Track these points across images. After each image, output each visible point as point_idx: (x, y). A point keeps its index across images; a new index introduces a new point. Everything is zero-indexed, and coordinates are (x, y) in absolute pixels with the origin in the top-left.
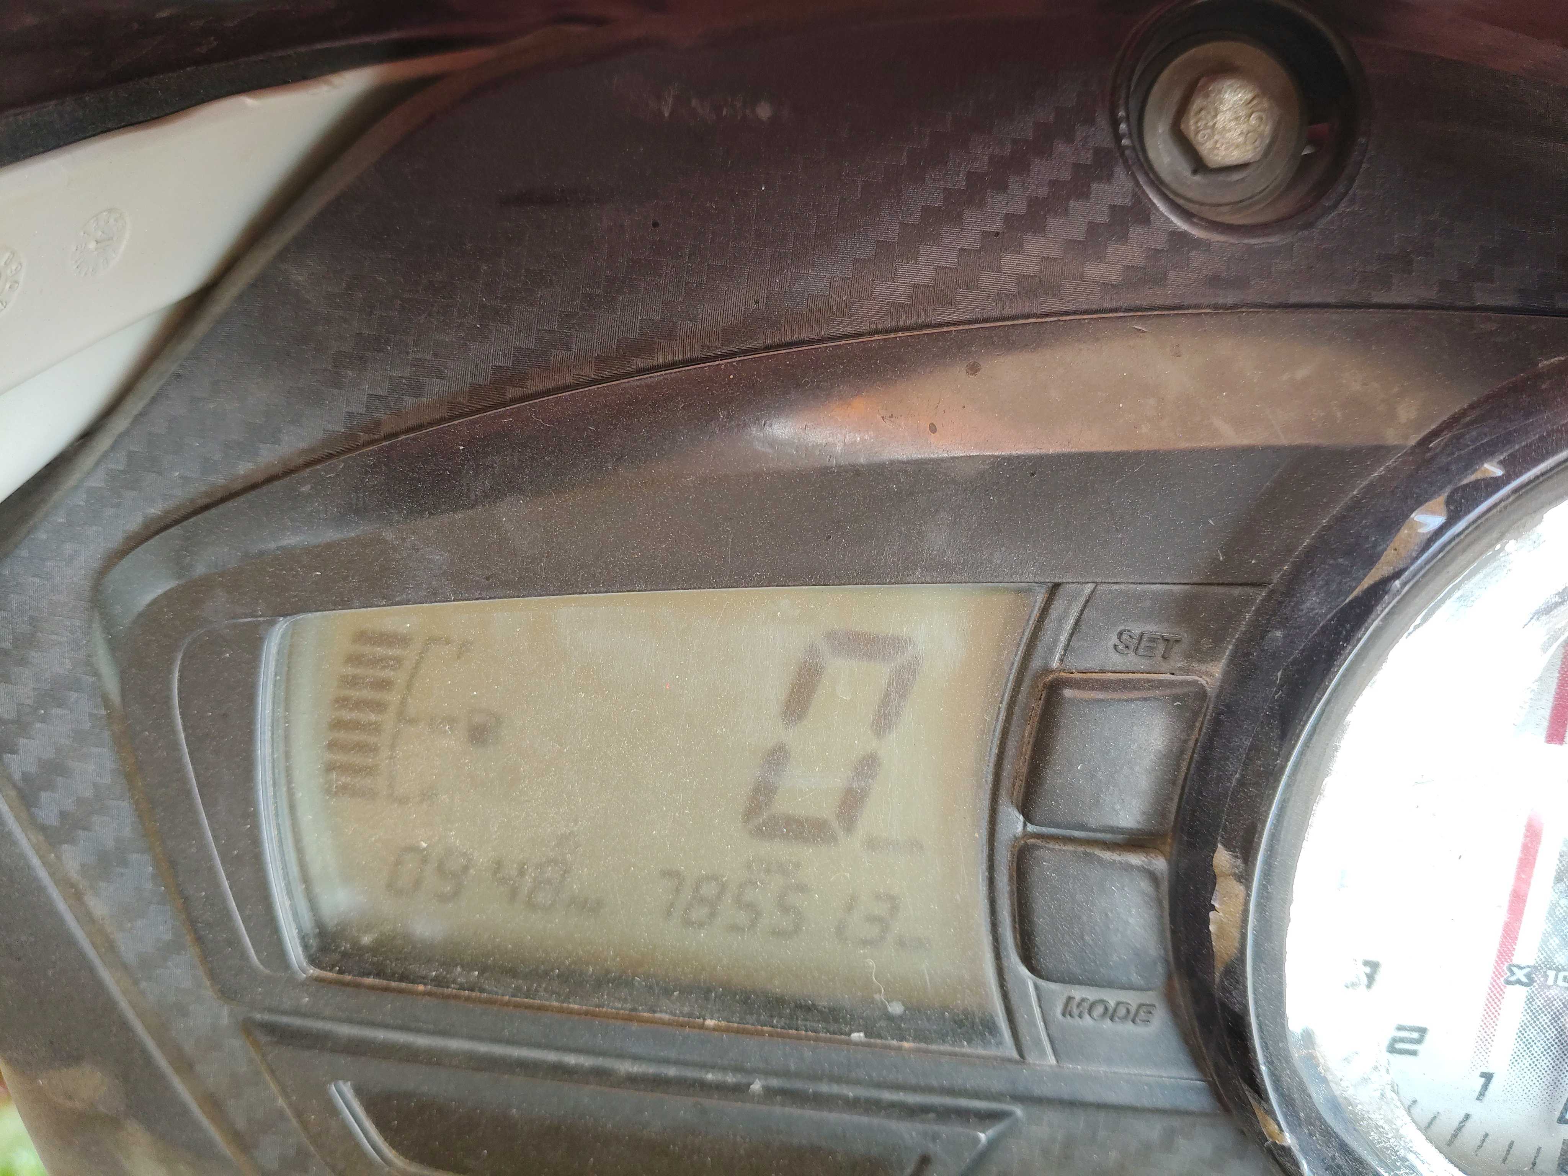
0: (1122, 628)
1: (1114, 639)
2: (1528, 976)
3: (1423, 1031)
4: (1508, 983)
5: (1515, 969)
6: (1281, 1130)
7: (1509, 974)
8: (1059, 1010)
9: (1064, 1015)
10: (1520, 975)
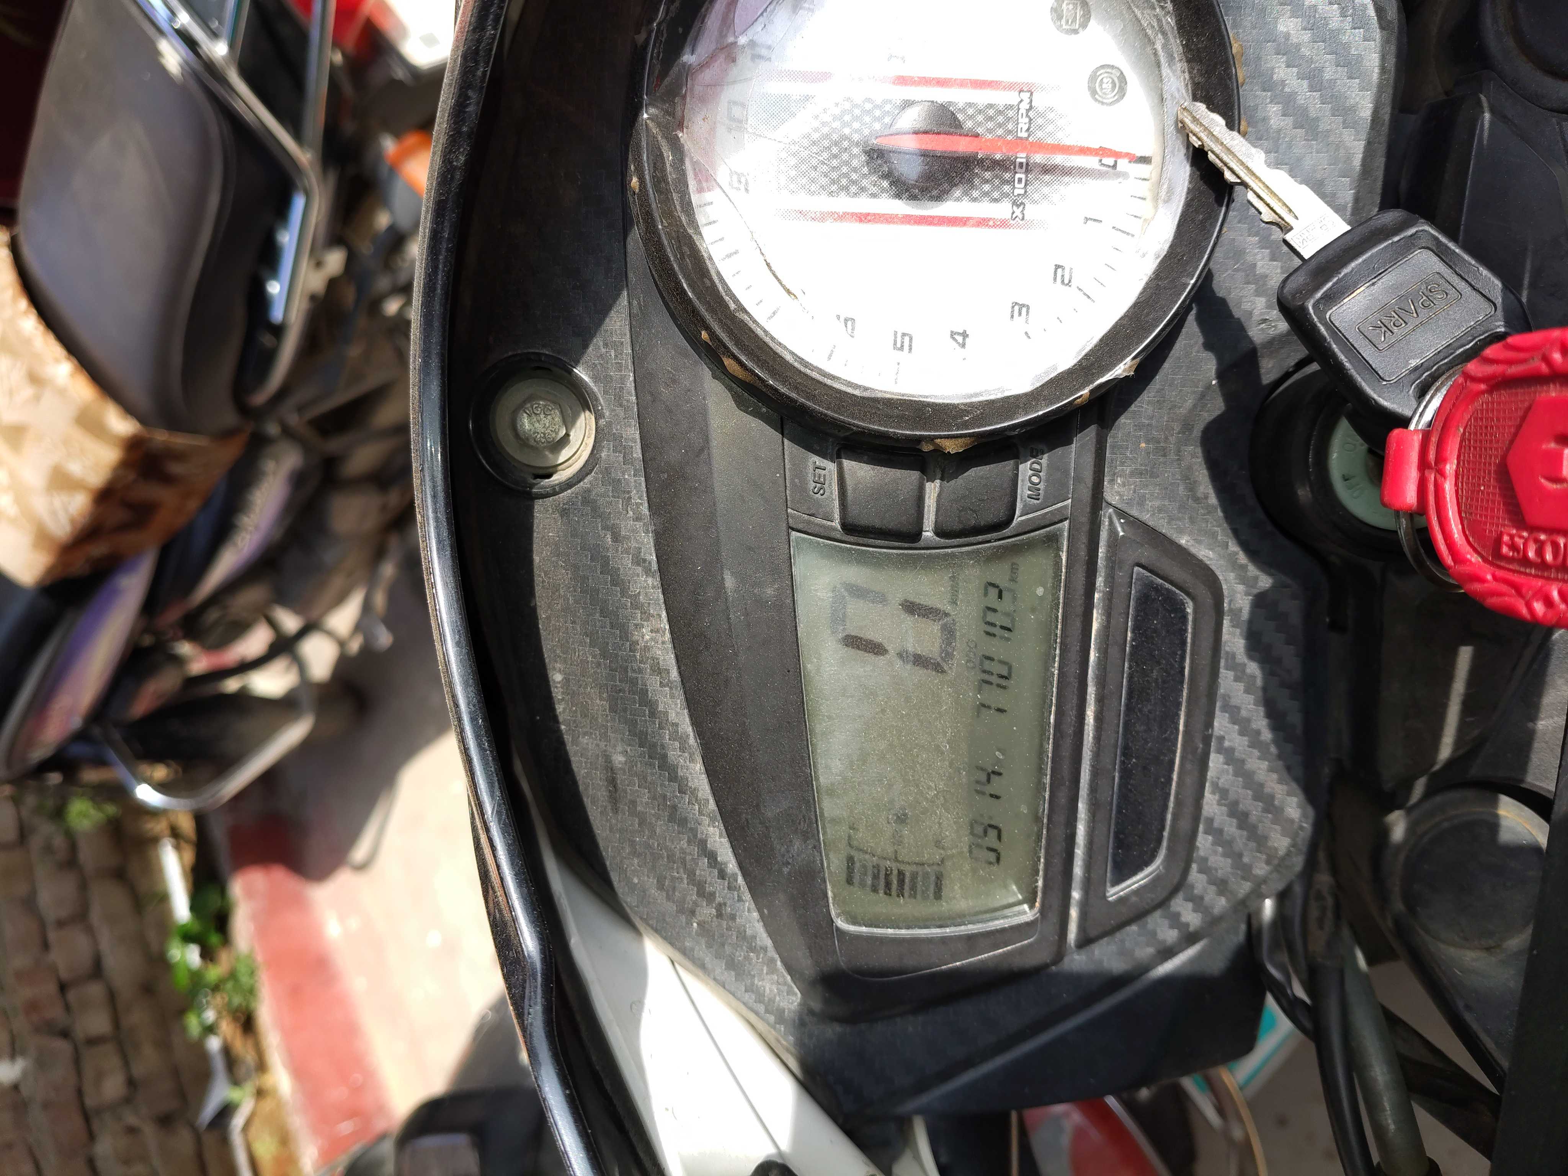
0: (811, 493)
1: (818, 496)
2: (1018, 206)
3: (1058, 267)
4: (1023, 219)
5: (1014, 216)
6: (1081, 396)
7: (1017, 219)
8: (1036, 502)
9: (1038, 499)
10: (1018, 212)
